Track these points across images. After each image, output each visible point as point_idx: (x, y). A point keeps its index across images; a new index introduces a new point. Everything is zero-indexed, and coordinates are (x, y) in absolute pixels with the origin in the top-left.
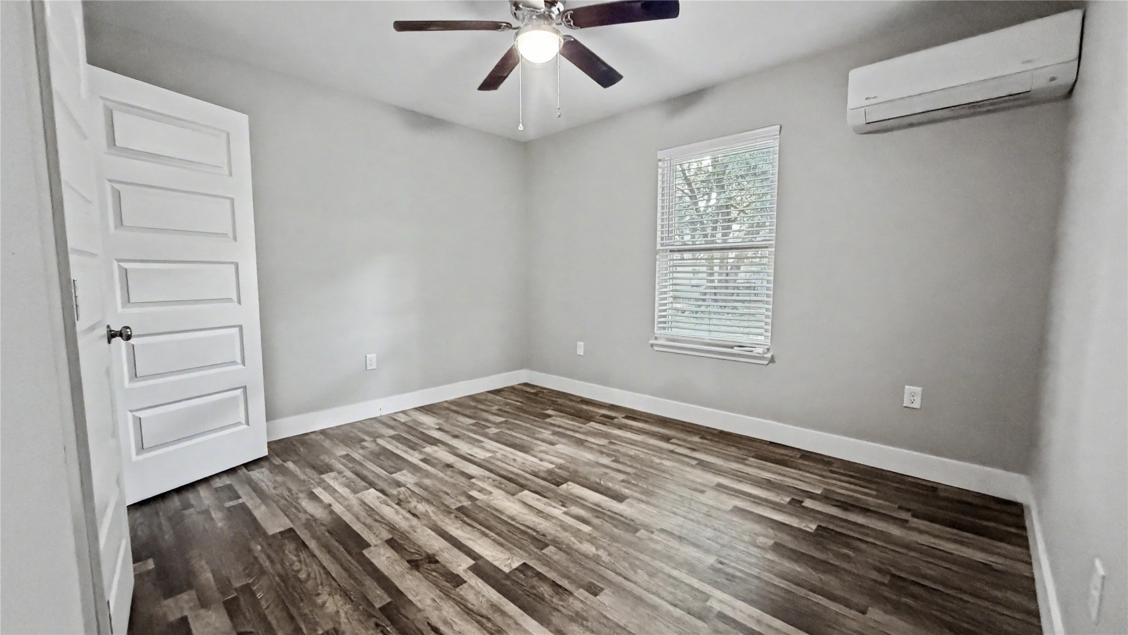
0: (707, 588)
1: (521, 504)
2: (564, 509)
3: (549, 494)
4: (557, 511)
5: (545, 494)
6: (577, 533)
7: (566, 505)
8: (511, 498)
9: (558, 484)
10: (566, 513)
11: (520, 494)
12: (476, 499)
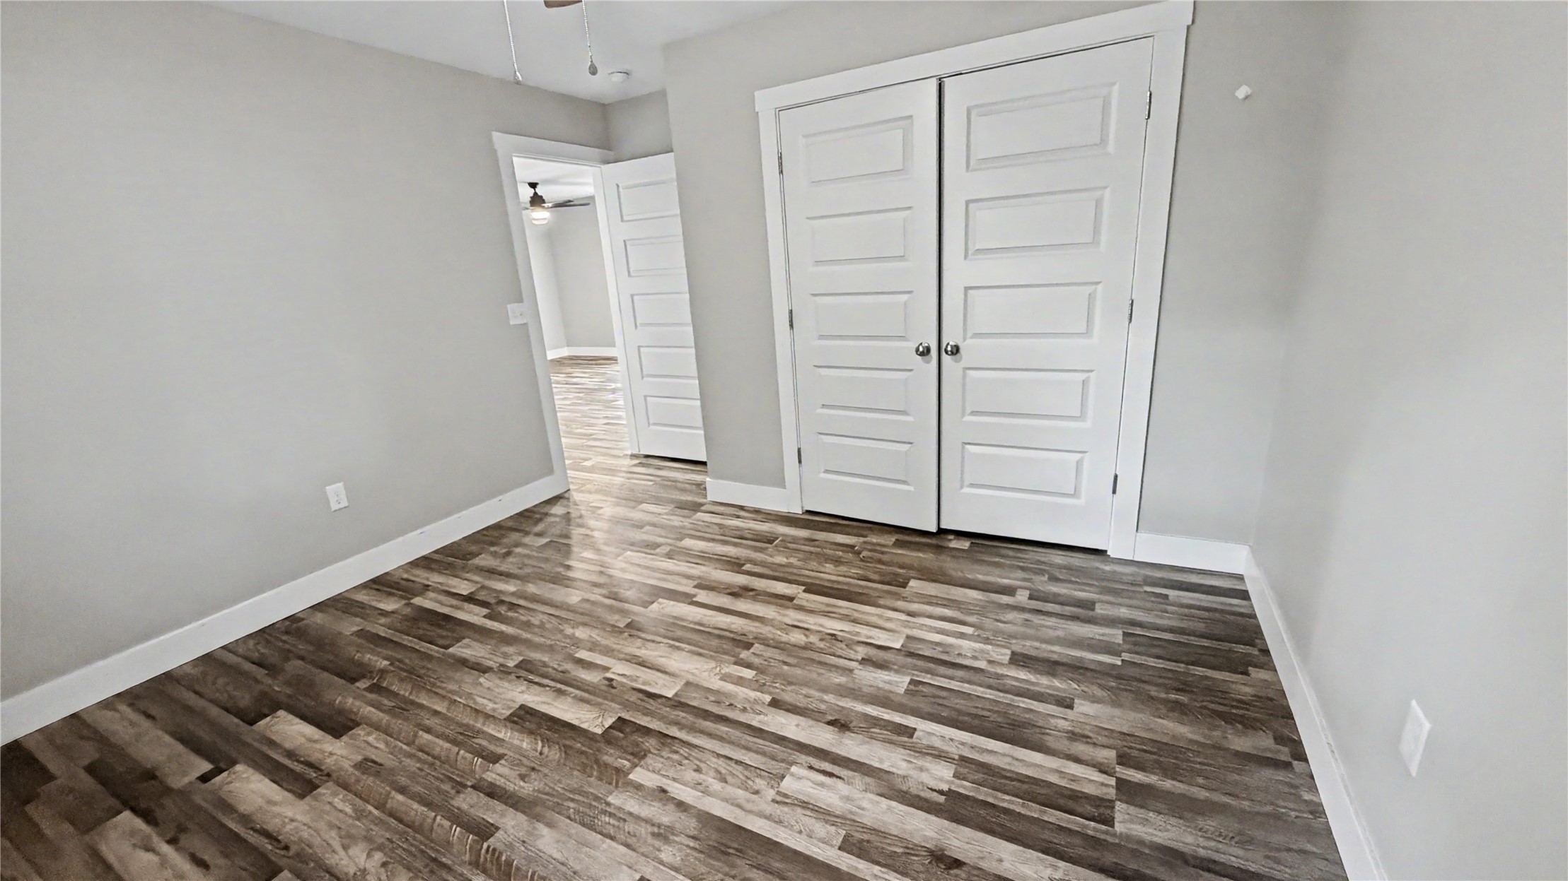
0: (490, 624)
1: (670, 669)
2: (609, 675)
3: (634, 697)
4: (619, 670)
5: (641, 695)
6: (594, 646)
7: (606, 682)
8: (691, 678)
9: (621, 723)
10: (607, 669)
11: (678, 688)
12: (736, 663)
